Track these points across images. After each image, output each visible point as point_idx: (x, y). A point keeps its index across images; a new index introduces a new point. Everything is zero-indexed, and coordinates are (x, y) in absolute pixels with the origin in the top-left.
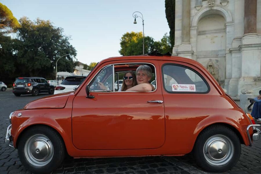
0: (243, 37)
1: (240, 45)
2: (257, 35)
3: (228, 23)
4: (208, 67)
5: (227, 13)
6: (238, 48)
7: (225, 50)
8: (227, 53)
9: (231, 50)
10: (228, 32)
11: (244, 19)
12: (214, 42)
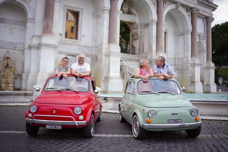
0: (42, 36)
1: (39, 43)
2: (53, 37)
3: (29, 19)
4: (5, 58)
5: (29, 9)
6: (37, 45)
7: (24, 44)
8: (26, 48)
9: (31, 45)
10: (29, 28)
11: (44, 20)
12: (12, 33)
